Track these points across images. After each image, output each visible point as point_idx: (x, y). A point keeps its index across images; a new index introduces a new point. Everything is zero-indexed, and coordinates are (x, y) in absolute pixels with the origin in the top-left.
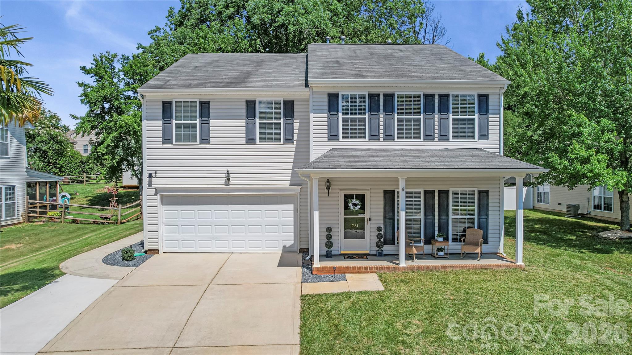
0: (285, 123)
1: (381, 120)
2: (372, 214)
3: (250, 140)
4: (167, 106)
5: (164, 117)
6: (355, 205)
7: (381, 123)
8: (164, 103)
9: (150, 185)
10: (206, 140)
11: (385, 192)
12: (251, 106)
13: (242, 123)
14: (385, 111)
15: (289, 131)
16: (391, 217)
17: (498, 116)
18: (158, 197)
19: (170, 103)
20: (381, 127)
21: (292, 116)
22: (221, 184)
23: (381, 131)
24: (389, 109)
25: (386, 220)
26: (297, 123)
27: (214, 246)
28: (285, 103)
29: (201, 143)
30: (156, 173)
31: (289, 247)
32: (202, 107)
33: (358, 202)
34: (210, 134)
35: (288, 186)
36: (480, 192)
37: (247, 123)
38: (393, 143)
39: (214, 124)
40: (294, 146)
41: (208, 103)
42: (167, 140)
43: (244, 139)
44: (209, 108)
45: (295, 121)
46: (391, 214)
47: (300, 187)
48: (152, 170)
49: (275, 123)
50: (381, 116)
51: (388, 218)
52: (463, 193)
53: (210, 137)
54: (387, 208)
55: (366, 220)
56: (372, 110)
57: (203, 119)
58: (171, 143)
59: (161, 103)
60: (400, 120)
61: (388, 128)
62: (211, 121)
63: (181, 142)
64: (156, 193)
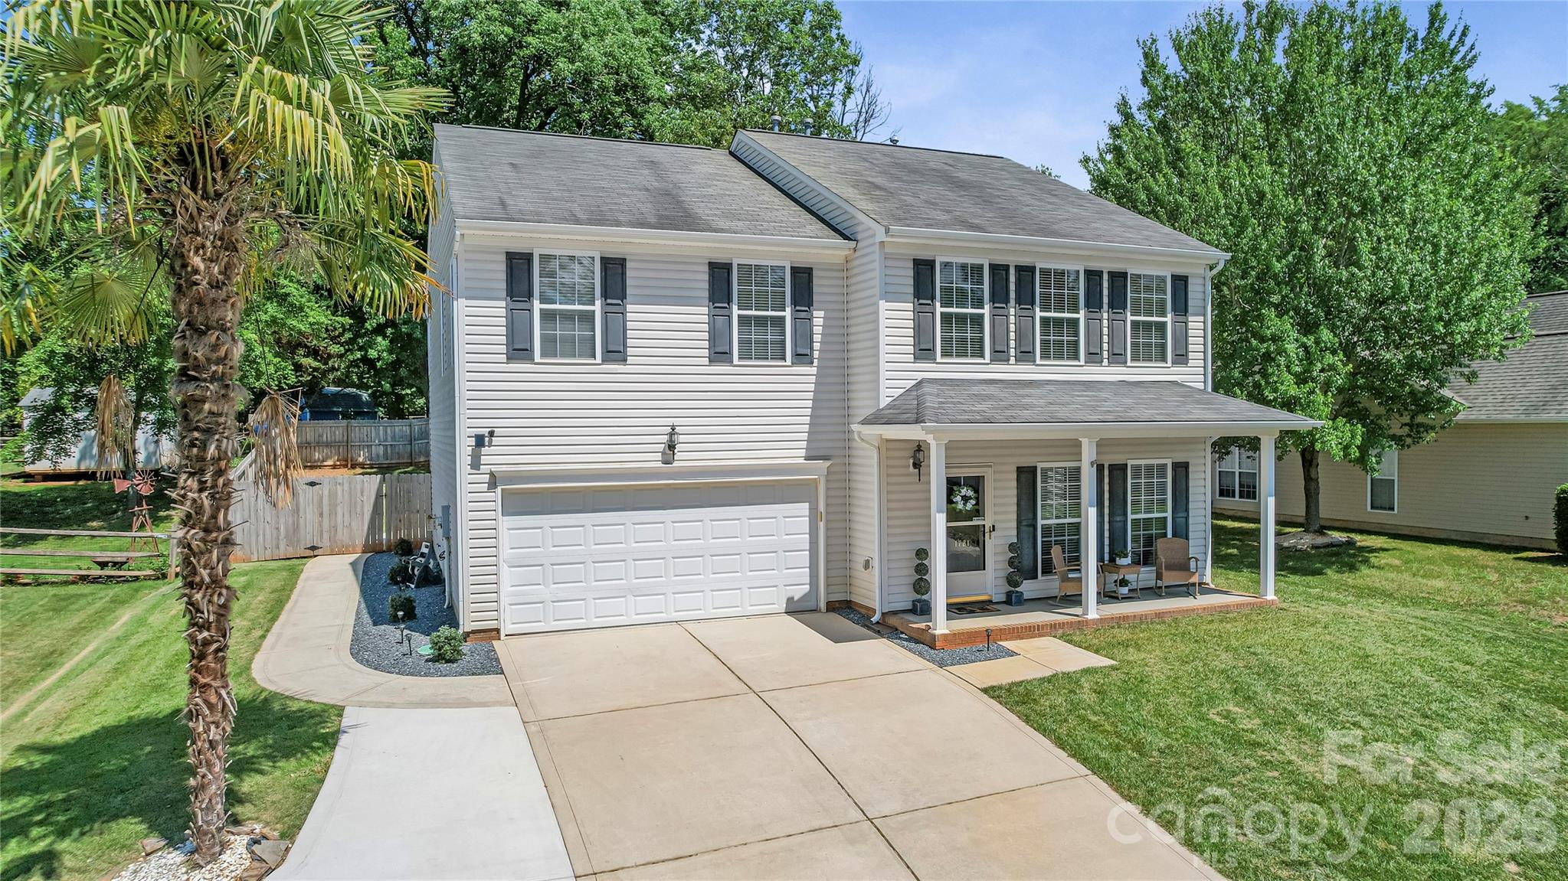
0: (795, 319)
1: (1012, 319)
2: (999, 517)
3: (719, 355)
4: (518, 265)
5: (511, 293)
6: (965, 499)
7: (1012, 327)
8: (511, 257)
9: (476, 464)
10: (616, 353)
11: (1020, 470)
12: (720, 274)
13: (699, 315)
14: (1019, 301)
15: (804, 336)
16: (1030, 522)
17: (1201, 319)
18: (496, 497)
19: (528, 258)
20: (1012, 335)
21: (810, 304)
22: (653, 461)
23: (1012, 344)
24: (1025, 299)
25: (1023, 528)
26: (818, 317)
27: (630, 610)
28: (795, 270)
29: (604, 361)
30: (491, 434)
31: (800, 600)
32: (609, 273)
33: (970, 493)
34: (625, 338)
35: (802, 461)
36: (1176, 466)
37: (712, 316)
38: (1030, 367)
39: (636, 313)
40: (814, 370)
41: (622, 262)
42: (519, 351)
43: (706, 352)
44: (623, 274)
45: (816, 313)
46: (1031, 516)
47: (828, 463)
48: (482, 427)
49: (772, 317)
50: (1012, 311)
51: (1024, 523)
52: (1149, 468)
53: (625, 345)
54: (1023, 503)
55: (987, 530)
56: (996, 299)
57: (609, 301)
58: (530, 359)
59: (503, 258)
60: (1045, 321)
61: (1024, 336)
62: (629, 308)
63: (555, 356)
64: (493, 483)
